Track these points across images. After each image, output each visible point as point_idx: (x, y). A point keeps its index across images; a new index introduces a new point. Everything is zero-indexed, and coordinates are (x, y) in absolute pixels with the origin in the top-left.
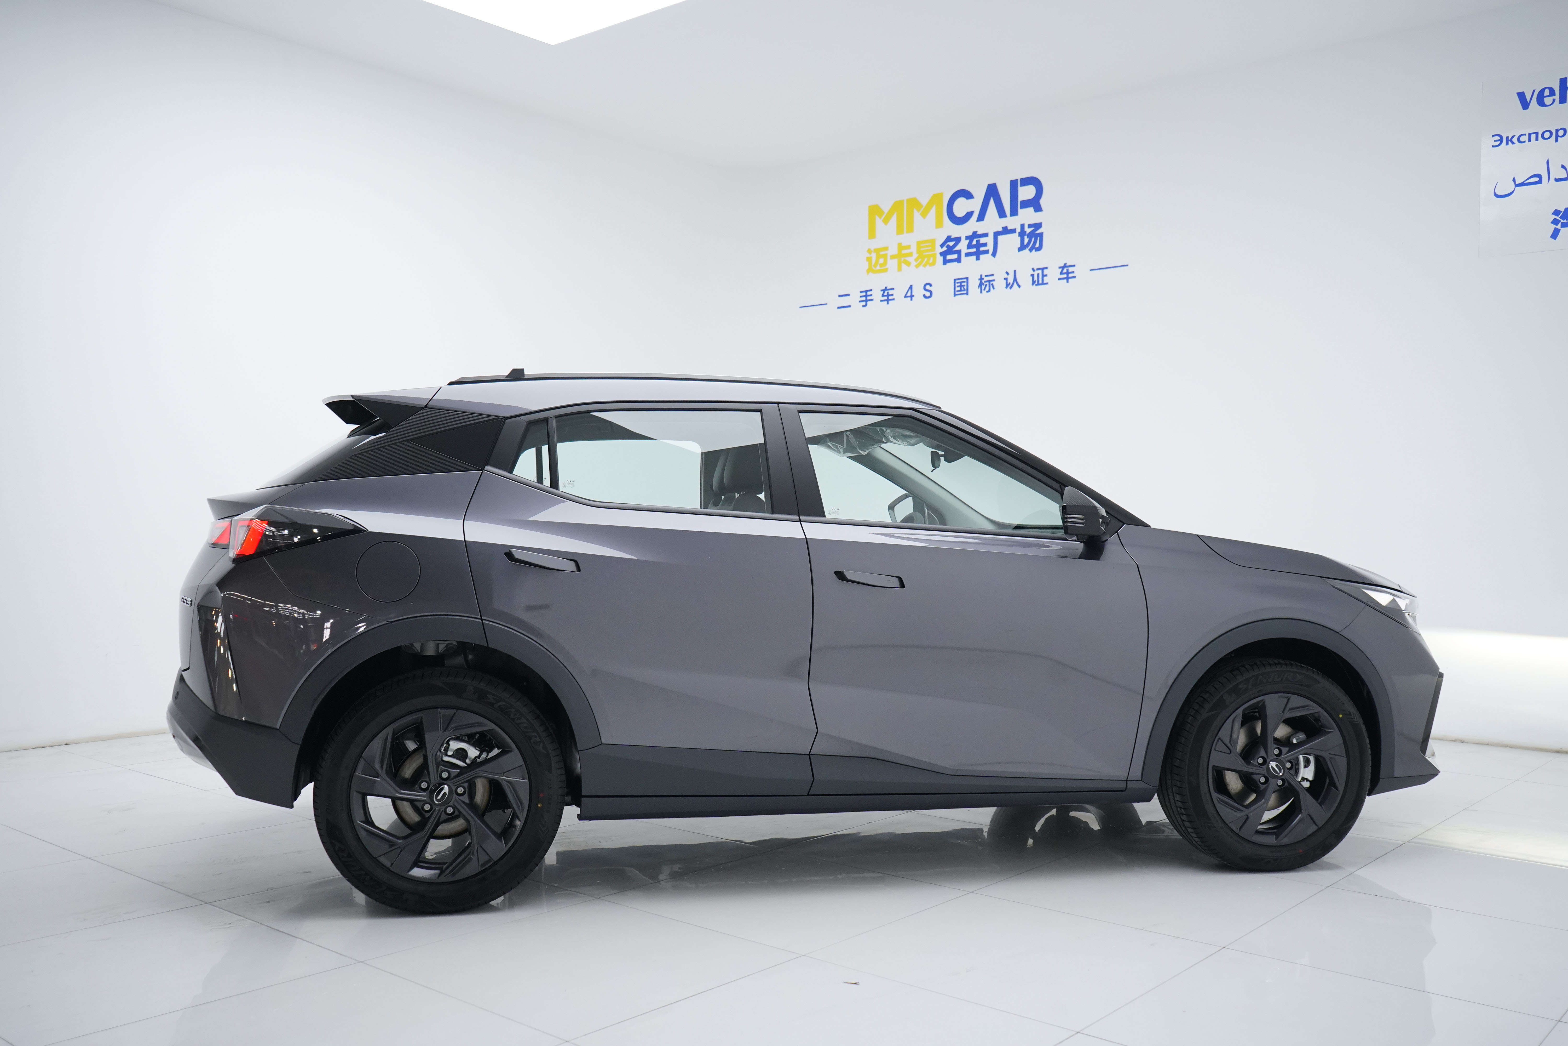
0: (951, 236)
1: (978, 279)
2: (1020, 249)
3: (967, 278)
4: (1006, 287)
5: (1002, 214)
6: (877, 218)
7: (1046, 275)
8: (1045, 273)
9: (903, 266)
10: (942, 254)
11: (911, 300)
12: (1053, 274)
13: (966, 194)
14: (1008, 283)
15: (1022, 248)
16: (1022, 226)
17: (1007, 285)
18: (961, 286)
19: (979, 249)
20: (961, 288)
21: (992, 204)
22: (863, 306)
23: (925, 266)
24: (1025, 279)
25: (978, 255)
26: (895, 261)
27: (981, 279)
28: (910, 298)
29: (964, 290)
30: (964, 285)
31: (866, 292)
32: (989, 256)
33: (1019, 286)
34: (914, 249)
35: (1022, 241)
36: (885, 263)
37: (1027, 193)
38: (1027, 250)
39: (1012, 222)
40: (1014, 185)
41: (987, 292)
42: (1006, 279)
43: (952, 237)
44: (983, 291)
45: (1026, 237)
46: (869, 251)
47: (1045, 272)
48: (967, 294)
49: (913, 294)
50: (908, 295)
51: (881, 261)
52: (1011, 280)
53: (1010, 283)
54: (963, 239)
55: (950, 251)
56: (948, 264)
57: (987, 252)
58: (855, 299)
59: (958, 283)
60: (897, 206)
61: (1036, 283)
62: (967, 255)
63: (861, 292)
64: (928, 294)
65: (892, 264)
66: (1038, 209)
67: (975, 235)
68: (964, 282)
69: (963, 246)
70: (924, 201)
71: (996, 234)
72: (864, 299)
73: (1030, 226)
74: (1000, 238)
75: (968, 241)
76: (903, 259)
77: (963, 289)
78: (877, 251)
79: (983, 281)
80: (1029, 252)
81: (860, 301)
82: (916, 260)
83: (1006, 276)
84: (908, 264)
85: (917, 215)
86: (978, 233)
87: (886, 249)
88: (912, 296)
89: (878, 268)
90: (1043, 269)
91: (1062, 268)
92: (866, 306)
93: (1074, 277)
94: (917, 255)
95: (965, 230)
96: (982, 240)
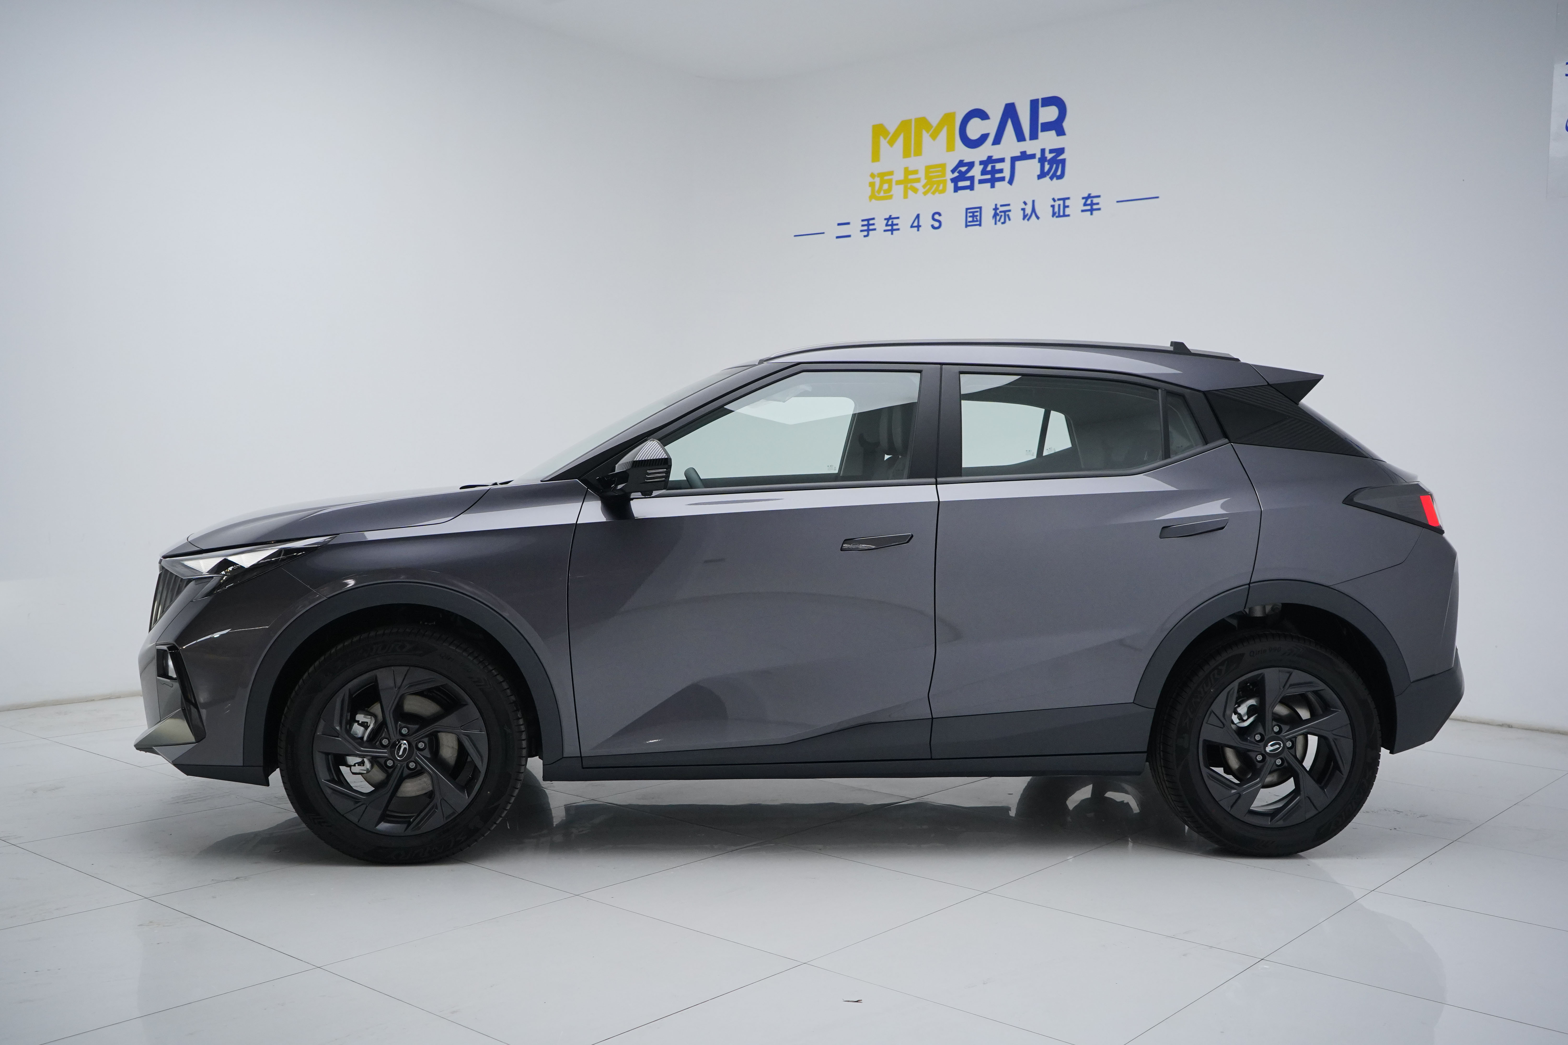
0: (963, 160)
1: (992, 209)
2: (1040, 177)
3: (980, 208)
4: (1024, 219)
6: (882, 139)
7: (1068, 207)
8: (1067, 204)
9: (910, 193)
10: (953, 180)
11: (918, 230)
12: (1076, 205)
13: (981, 114)
14: (1026, 213)
15: (1042, 175)
16: (1043, 151)
17: (1025, 217)
18: (973, 216)
19: (995, 176)
20: (973, 219)
22: (865, 236)
23: (933, 193)
24: (1044, 209)
25: (993, 182)
26: (901, 187)
27: (996, 209)
28: (916, 229)
29: (977, 221)
30: (977, 216)
31: (868, 220)
32: (1005, 184)
33: (1038, 218)
34: (922, 174)
35: (1042, 168)
36: (890, 189)
37: (1048, 114)
38: (1047, 178)
39: (1031, 147)
40: (1034, 105)
41: (1003, 223)
42: (1023, 210)
43: (965, 162)
44: (998, 222)
45: (1046, 163)
46: (873, 175)
47: (1067, 203)
48: (980, 225)
49: (920, 224)
50: (914, 225)
51: (886, 186)
52: (1029, 211)
53: (1027, 215)
54: (977, 164)
55: (962, 177)
56: (960, 192)
57: (1003, 179)
58: (856, 227)
59: (970, 212)
60: (905, 126)
61: (1057, 215)
62: (981, 182)
63: (863, 221)
64: (936, 224)
65: (898, 190)
66: (1061, 132)
67: (990, 160)
68: (977, 212)
69: (976, 172)
70: (934, 121)
71: (1014, 160)
72: (866, 228)
73: (1051, 151)
74: (1018, 164)
75: (982, 166)
76: (909, 185)
77: (975, 219)
78: (882, 175)
79: (998, 211)
80: (1049, 180)
81: (862, 231)
82: (924, 186)
83: (1023, 206)
84: (915, 190)
86: (994, 158)
87: (891, 173)
88: (918, 227)
89: (882, 194)
90: (1064, 199)
91: (1086, 198)
92: (867, 236)
93: (1099, 209)
94: (926, 181)
95: (977, 155)
96: (998, 166)
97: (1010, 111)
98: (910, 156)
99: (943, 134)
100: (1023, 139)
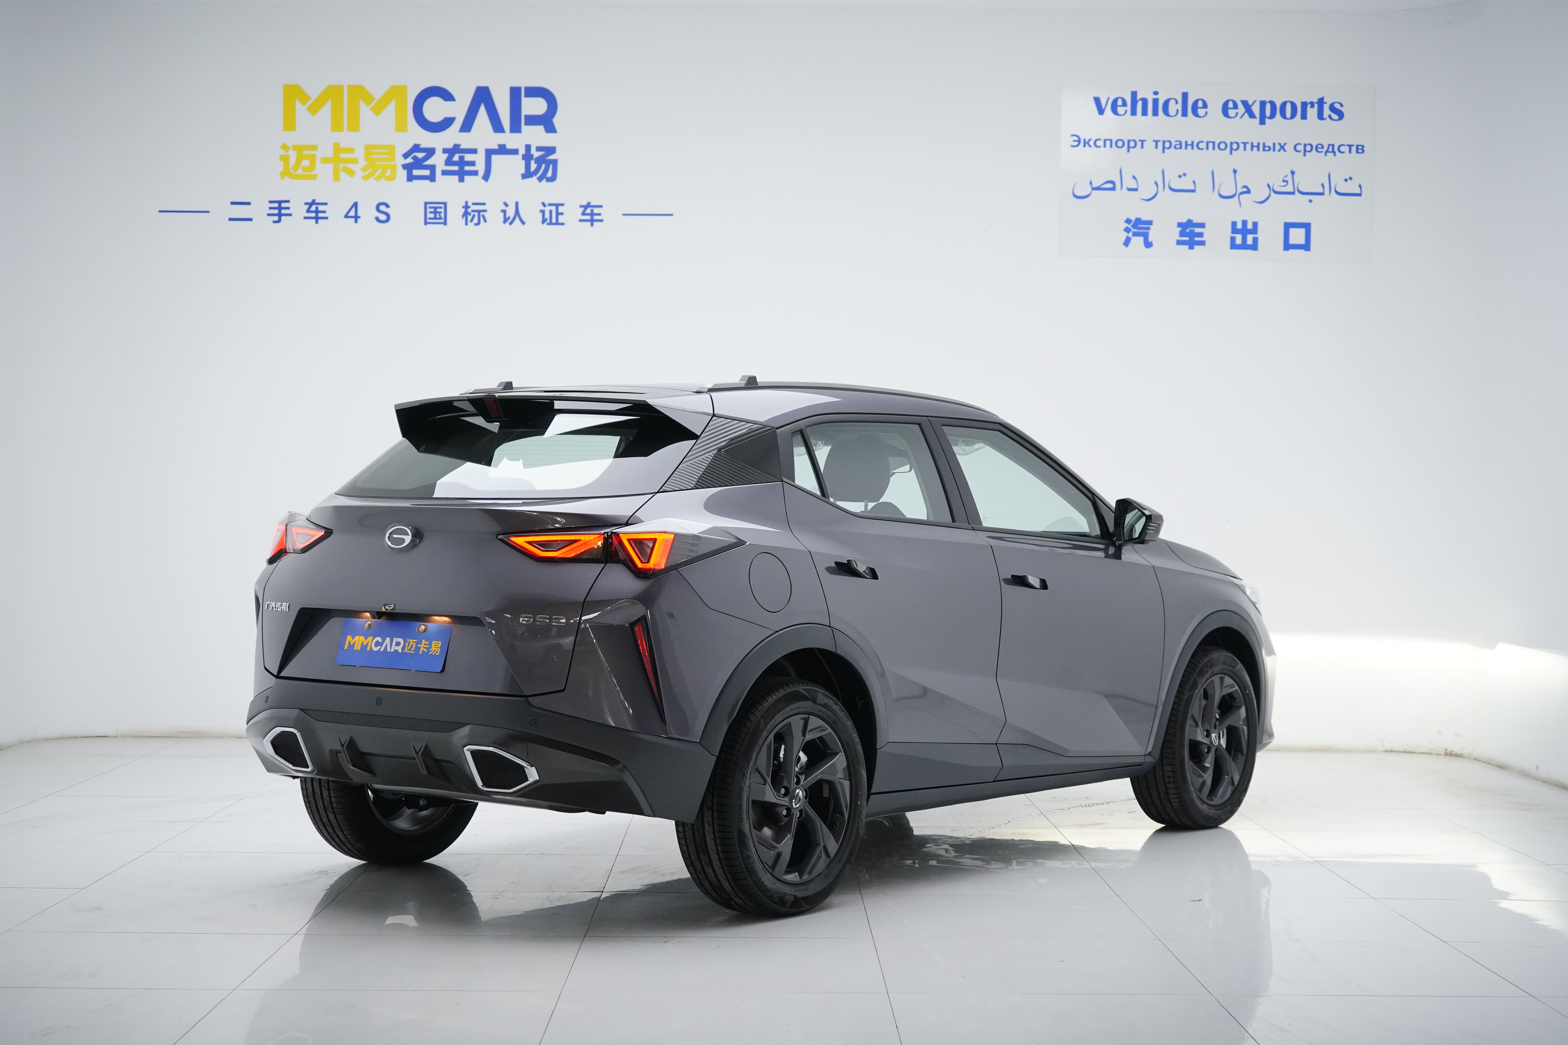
0: (420, 145)
1: (462, 207)
2: (524, 176)
3: (445, 204)
4: (505, 222)
5: (497, 127)
6: (298, 104)
7: (562, 214)
8: (560, 211)
9: (343, 175)
10: (405, 167)
11: (356, 222)
12: (571, 214)
13: (447, 96)
14: (507, 217)
15: (527, 175)
16: (528, 147)
17: (506, 220)
18: (435, 213)
19: (464, 168)
20: (435, 216)
21: (482, 112)
22: (274, 222)
23: (378, 179)
24: (531, 213)
25: (461, 175)
26: (330, 167)
27: (466, 207)
28: (353, 220)
29: (441, 219)
30: (441, 212)
31: (280, 202)
32: (479, 179)
33: (523, 223)
34: (360, 154)
35: (528, 166)
36: (312, 167)
37: (534, 106)
38: (535, 178)
39: (510, 140)
40: (515, 94)
41: (476, 224)
42: (504, 212)
43: (421, 147)
44: (469, 223)
45: (533, 162)
46: (285, 147)
47: (561, 209)
48: (445, 223)
49: (359, 215)
50: (350, 214)
51: (306, 163)
52: (511, 213)
53: (509, 218)
54: (439, 151)
55: (418, 164)
56: (415, 182)
57: (475, 173)
58: (260, 210)
59: (430, 208)
60: (332, 93)
61: (548, 221)
62: (445, 173)
63: (271, 202)
64: (383, 217)
65: (324, 171)
67: (456, 149)
68: (441, 208)
69: (438, 160)
70: (378, 93)
71: (489, 153)
72: (276, 212)
73: (539, 149)
74: (495, 158)
75: (446, 155)
76: (342, 166)
77: (438, 216)
78: (299, 148)
79: (469, 210)
80: (537, 181)
81: (269, 215)
82: (364, 169)
83: (504, 208)
84: (351, 173)
85: (365, 110)
86: (461, 147)
87: (314, 148)
88: (356, 218)
89: (300, 171)
90: (557, 206)
91: (586, 207)
92: (279, 221)
93: (601, 221)
94: (366, 163)
95: (441, 141)
96: (468, 157)
97: (482, 96)
98: (341, 130)
99: (391, 109)
100: (502, 131)
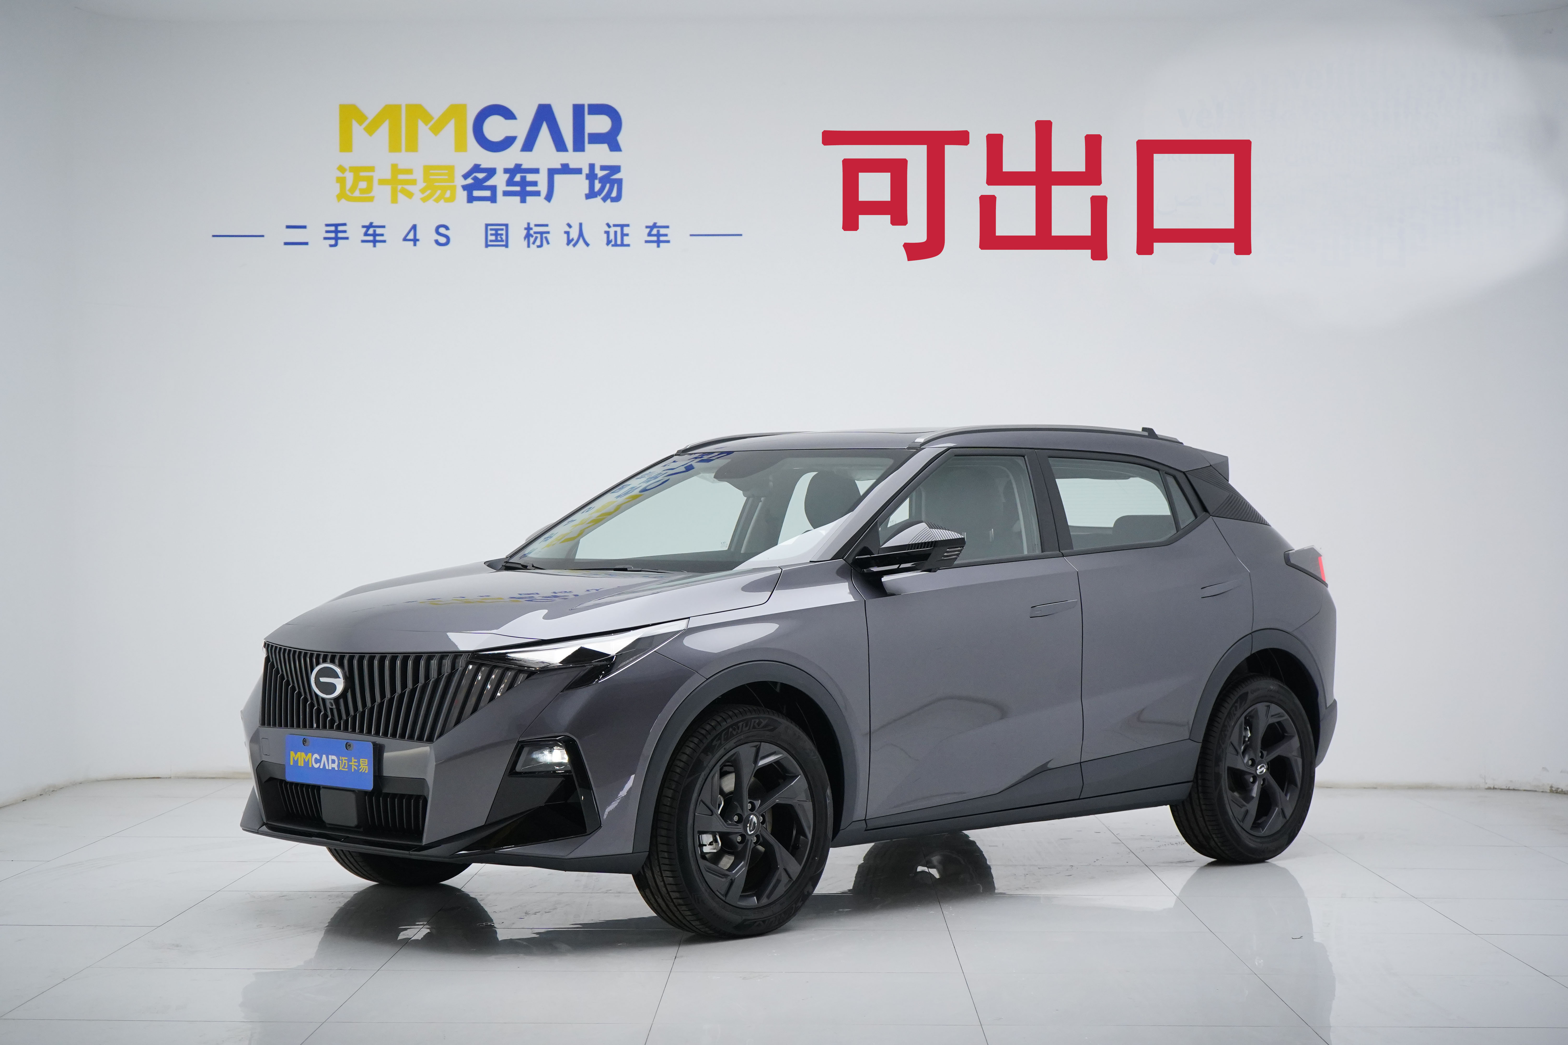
0: (480, 165)
1: (523, 229)
2: (588, 196)
3: (507, 225)
4: (568, 244)
5: (560, 145)
6: (355, 125)
7: (627, 235)
8: (625, 232)
9: (401, 197)
10: (465, 187)
11: (415, 245)
12: (637, 235)
13: (507, 114)
14: (571, 238)
15: (591, 195)
16: (592, 166)
17: (569, 242)
18: (496, 235)
19: (526, 189)
20: (496, 238)
21: (544, 131)
22: (331, 246)
23: (437, 201)
24: (595, 235)
25: (523, 195)
26: (388, 189)
27: (528, 228)
28: (412, 243)
29: (502, 241)
30: (502, 234)
31: (336, 225)
32: (541, 199)
33: (587, 244)
34: (418, 175)
35: (592, 186)
36: (370, 189)
37: (597, 124)
38: (599, 199)
39: (573, 159)
40: (578, 112)
41: (538, 247)
42: (567, 233)
43: (481, 167)
44: (531, 245)
45: (597, 182)
46: (341, 169)
47: (626, 230)
48: (506, 246)
49: (418, 238)
50: (408, 237)
51: (363, 185)
52: (574, 234)
53: (573, 240)
54: (500, 171)
55: (479, 184)
56: (475, 203)
57: (537, 194)
58: (316, 233)
60: (390, 112)
61: (613, 243)
62: (506, 194)
63: (327, 225)
64: (443, 240)
65: (382, 193)
66: (615, 147)
67: (518, 168)
68: (502, 230)
69: (500, 181)
70: (436, 112)
71: (552, 173)
72: (333, 235)
73: (603, 168)
74: (557, 178)
75: (507, 176)
76: (400, 187)
77: (499, 238)
78: (356, 170)
79: (532, 232)
80: (602, 201)
81: (325, 238)
82: (422, 191)
83: (567, 229)
84: (410, 195)
85: (423, 130)
86: (523, 167)
87: (372, 169)
88: (415, 241)
89: (357, 194)
90: (622, 226)
91: (652, 228)
92: (336, 245)
93: (668, 242)
94: (425, 184)
95: (502, 161)
96: (530, 177)
97: (545, 114)
98: (399, 151)
99: (450, 128)
100: (566, 150)
